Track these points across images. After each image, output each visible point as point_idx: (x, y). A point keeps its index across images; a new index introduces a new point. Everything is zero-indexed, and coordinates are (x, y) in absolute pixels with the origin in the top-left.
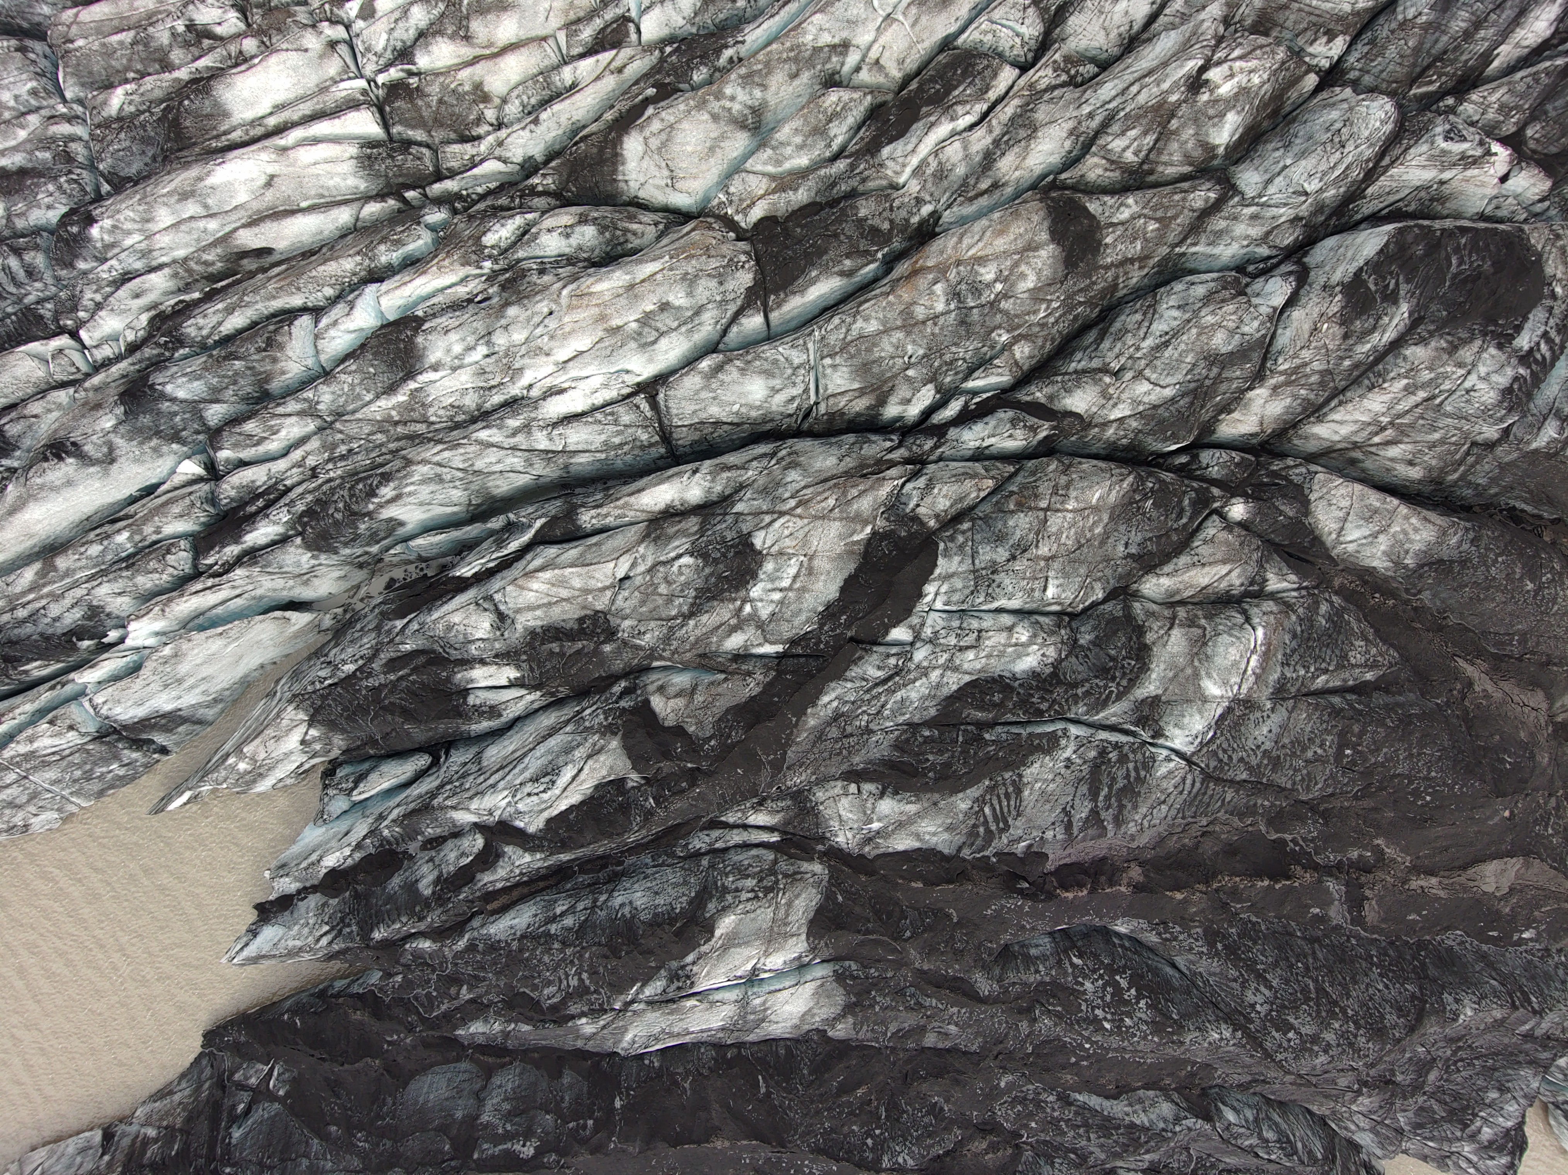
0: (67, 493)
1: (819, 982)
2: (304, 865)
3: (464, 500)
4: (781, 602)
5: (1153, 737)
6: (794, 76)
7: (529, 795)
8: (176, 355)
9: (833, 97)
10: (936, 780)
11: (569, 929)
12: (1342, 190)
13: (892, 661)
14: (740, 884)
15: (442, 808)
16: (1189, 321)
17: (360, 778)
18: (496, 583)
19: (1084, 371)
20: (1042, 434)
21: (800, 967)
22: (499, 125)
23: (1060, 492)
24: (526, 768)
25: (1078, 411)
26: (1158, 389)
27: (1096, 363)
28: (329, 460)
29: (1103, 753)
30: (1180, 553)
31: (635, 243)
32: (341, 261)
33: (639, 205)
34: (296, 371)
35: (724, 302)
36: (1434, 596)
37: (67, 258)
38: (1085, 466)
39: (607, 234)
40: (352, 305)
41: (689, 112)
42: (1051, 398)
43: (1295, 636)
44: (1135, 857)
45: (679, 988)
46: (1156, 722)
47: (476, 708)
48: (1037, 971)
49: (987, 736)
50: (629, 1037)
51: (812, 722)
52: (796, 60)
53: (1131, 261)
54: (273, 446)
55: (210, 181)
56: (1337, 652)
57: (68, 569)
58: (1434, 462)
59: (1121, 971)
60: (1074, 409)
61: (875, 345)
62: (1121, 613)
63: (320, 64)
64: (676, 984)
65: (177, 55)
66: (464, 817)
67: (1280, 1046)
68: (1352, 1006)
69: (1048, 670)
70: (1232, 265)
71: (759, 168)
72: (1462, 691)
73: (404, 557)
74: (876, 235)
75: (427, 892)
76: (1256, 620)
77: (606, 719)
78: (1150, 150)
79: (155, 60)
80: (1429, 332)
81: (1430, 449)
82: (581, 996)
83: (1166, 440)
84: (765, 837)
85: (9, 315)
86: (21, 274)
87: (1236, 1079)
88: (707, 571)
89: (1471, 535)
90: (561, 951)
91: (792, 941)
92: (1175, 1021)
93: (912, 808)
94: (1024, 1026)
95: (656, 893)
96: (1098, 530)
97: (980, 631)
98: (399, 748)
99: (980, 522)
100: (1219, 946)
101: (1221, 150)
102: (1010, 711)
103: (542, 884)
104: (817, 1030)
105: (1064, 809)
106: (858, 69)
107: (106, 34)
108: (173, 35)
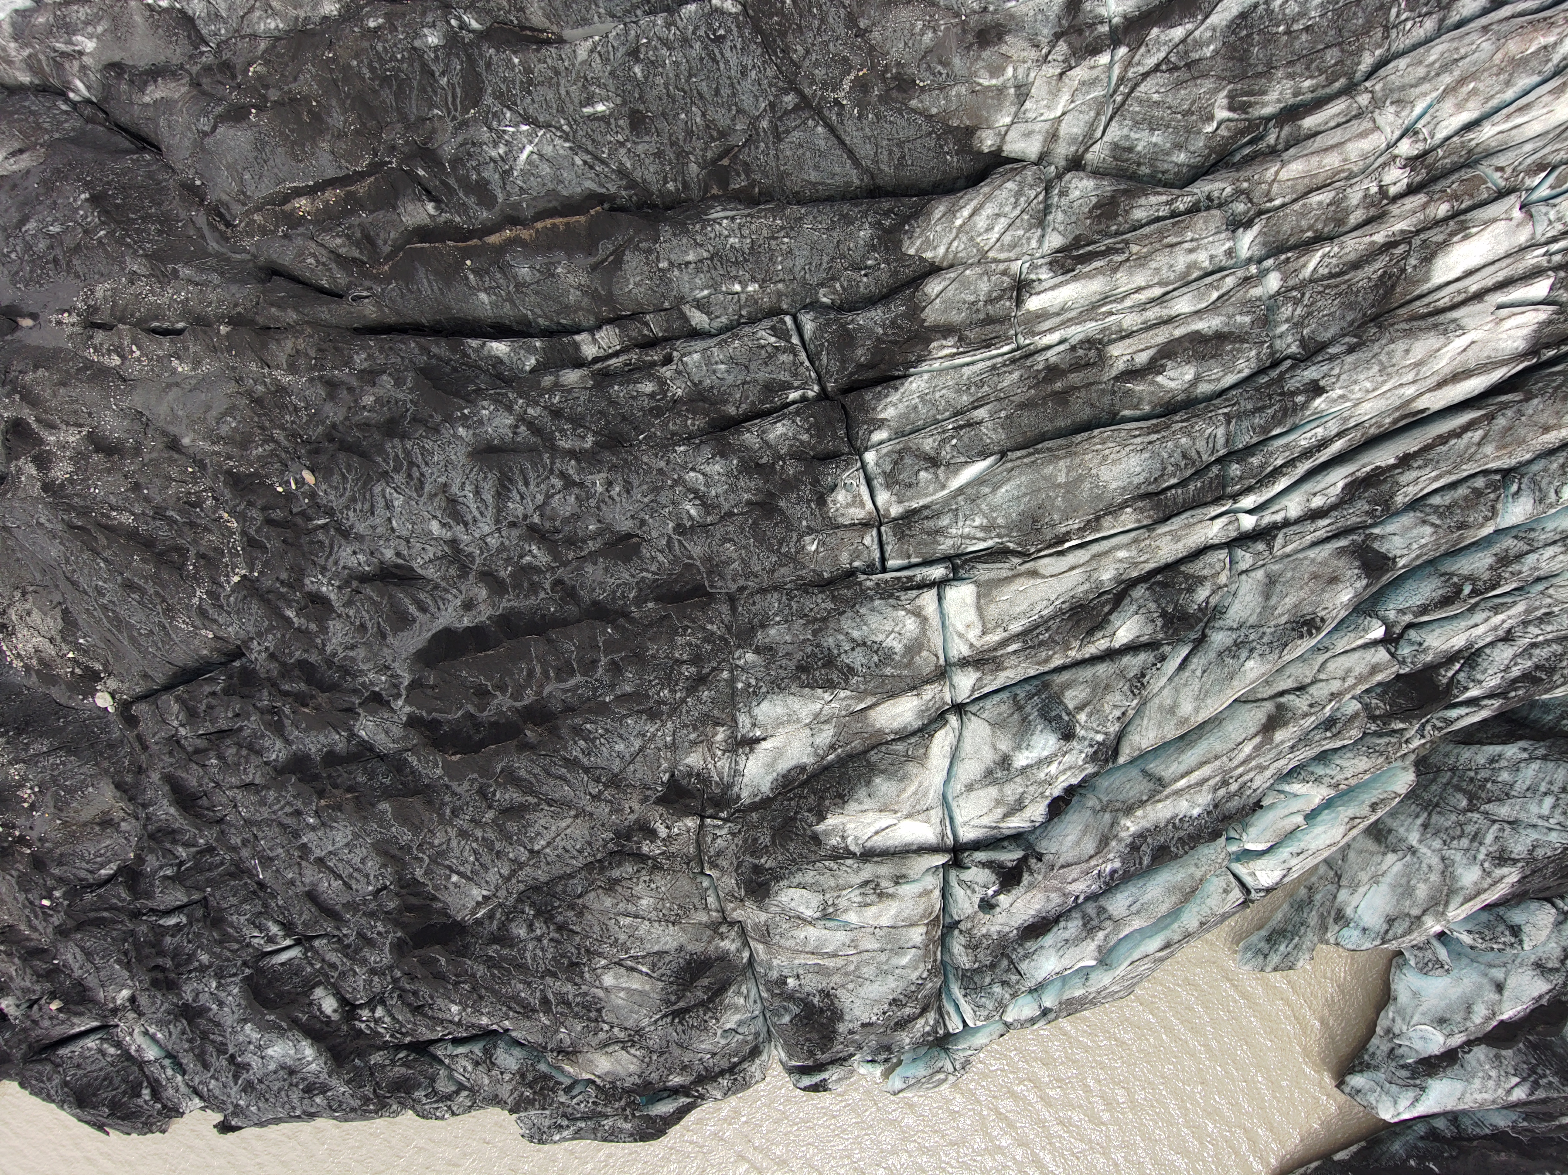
63: (1515, 232)
107: (1300, 193)
108: (1365, 196)
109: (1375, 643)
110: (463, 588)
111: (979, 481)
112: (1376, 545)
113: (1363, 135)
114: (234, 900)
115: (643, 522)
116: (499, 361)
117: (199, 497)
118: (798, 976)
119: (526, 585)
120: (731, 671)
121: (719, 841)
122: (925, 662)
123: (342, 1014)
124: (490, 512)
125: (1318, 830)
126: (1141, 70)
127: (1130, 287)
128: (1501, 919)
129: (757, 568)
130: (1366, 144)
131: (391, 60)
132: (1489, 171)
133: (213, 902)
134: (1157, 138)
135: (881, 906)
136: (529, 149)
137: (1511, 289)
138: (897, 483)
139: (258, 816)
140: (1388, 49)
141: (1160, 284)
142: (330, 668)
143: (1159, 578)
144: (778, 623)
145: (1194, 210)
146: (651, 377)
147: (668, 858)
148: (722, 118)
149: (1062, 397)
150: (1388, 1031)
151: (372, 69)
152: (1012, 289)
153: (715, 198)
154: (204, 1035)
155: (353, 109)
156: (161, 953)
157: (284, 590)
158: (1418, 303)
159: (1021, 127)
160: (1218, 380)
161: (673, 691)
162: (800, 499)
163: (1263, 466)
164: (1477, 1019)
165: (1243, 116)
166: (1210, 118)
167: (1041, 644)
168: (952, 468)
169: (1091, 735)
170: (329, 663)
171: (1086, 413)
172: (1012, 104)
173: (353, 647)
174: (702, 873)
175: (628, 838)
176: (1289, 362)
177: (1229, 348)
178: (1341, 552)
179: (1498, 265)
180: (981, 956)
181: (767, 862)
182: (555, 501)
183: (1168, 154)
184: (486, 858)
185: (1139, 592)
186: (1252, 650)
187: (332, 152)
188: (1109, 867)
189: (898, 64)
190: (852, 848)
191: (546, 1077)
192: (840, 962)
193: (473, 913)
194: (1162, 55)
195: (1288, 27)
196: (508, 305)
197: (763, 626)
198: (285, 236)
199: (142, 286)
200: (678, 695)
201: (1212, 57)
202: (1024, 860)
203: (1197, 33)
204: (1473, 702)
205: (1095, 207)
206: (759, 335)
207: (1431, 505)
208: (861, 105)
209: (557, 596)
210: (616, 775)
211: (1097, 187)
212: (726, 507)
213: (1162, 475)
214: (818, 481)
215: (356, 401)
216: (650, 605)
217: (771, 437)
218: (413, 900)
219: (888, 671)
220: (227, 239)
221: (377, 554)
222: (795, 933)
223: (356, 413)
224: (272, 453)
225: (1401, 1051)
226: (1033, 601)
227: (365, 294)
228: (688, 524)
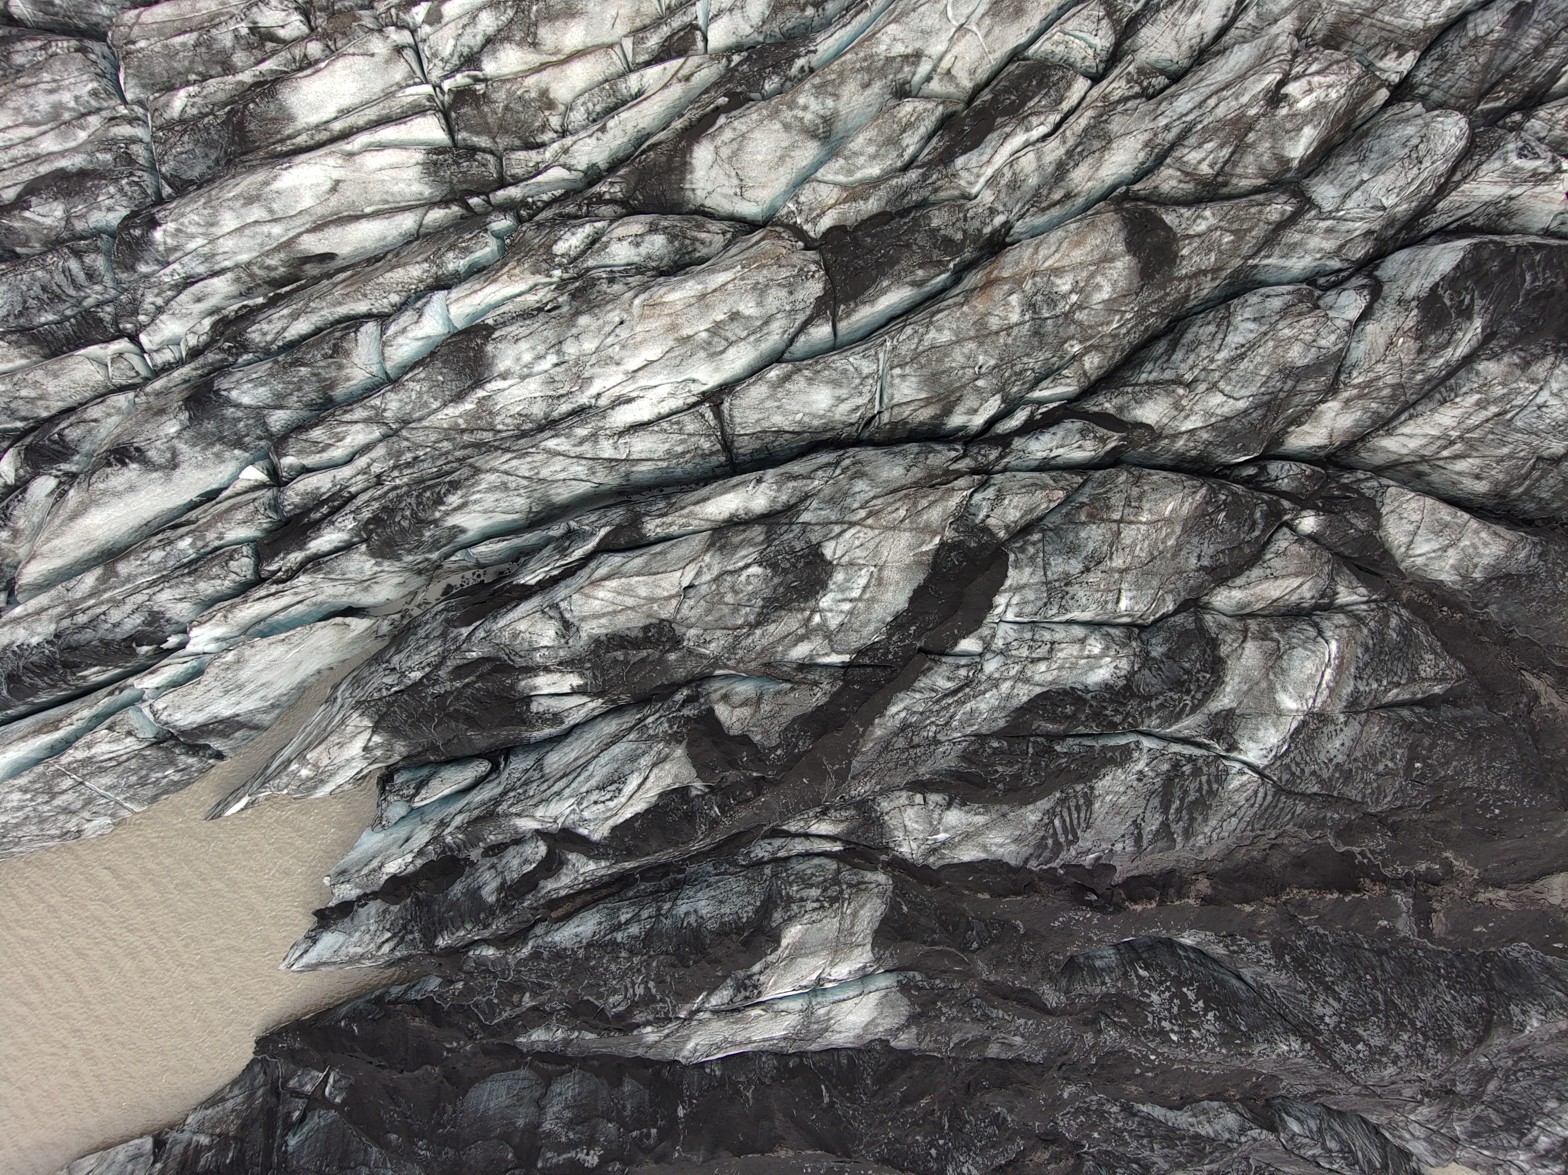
0: (129, 498)
1: (883, 993)
2: (365, 871)
3: (525, 508)
4: (851, 613)
5: (1228, 750)
6: (866, 86)
7: (596, 803)
8: (240, 360)
9: (908, 107)
10: (1006, 792)
11: (636, 938)
12: (1414, 204)
13: (963, 672)
14: (805, 893)
15: (507, 815)
16: (1265, 334)
17: (422, 784)
18: (560, 592)
19: (1156, 383)
20: (1111, 445)
21: (863, 977)
22: (563, 133)
23: (1133, 504)
24: (591, 776)
25: (1149, 422)
26: (1231, 401)
27: (1168, 375)
28: (395, 467)
29: (1176, 766)
30: (1253, 566)
31: (703, 251)
32: (408, 268)
33: (705, 214)
34: (361, 377)
35: (794, 311)
36: (1501, 609)
37: (129, 262)
38: (1155, 478)
39: (676, 244)
40: (420, 313)
41: (762, 121)
42: (1121, 409)
43: (1367, 649)
44: (1203, 869)
45: (746, 998)
46: (1231, 735)
47: (540, 716)
48: (1104, 983)
49: (1058, 748)
50: (690, 1045)
51: (879, 732)
52: (868, 70)
53: (1204, 272)
54: (338, 452)
55: (277, 185)
56: (1408, 665)
57: (129, 575)
58: (1501, 477)
59: (1188, 983)
60: (1145, 421)
61: (946, 355)
62: (1193, 626)
63: (386, 69)
64: (743, 993)
65: (239, 58)
66: (527, 824)
67: (1349, 1057)
68: (1420, 1018)
69: (1122, 683)
70: (1302, 277)
71: (830, 177)
72: (1528, 705)
73: (464, 563)
74: (949, 245)
75: (492, 899)
76: (1328, 634)
77: (671, 727)
78: (1225, 163)
79: (217, 63)
80: (1502, 347)
81: (1498, 463)
82: (647, 1005)
83: (1236, 451)
84: (828, 846)
85: (68, 318)
86: (81, 277)
87: (1301, 1090)
88: (776, 580)
89: (1539, 549)
90: (629, 959)
91: (857, 951)
92: (1244, 1033)
93: (980, 820)
94: (1089, 1038)
95: (721, 902)
96: (1171, 542)
97: (1053, 643)
98: (459, 754)
99: (1051, 534)
100: (1287, 958)
101: (1295, 164)
102: (1083, 723)
103: (604, 892)
104: (880, 1040)
105: (1135, 822)
106: (928, 79)
108: (237, 38)
141: (29, 123)
160: (84, 216)
163: (133, 302)
177: (89, 184)
213: (28, 309)
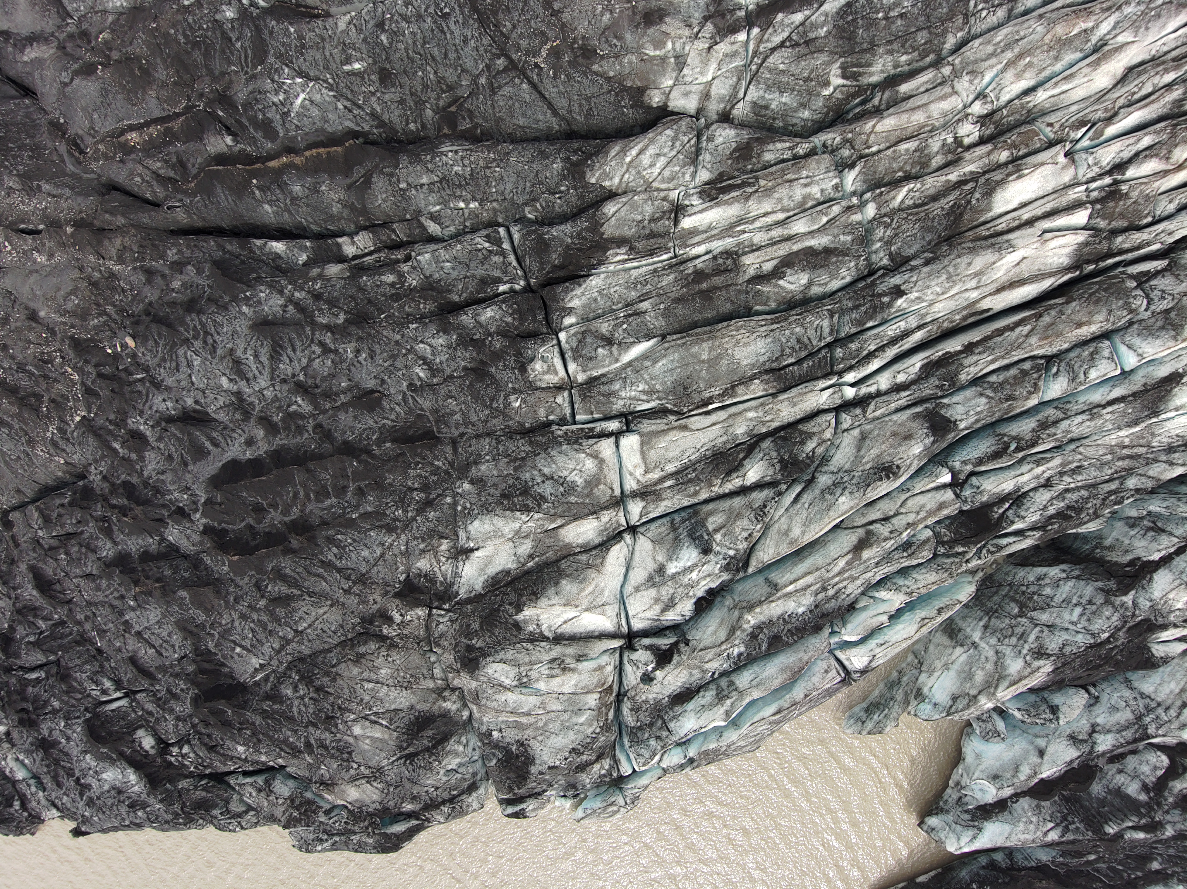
63: (1060, 173)
75: (1141, 797)
107: (892, 142)
108: (943, 145)
109: (944, 486)
110: (246, 429)
111: (644, 357)
112: (943, 412)
113: (943, 98)
114: (78, 662)
115: (383, 382)
116: (278, 256)
117: (50, 356)
118: (501, 730)
119: (293, 427)
120: (454, 498)
121: (441, 626)
122: (602, 493)
123: (157, 750)
124: (267, 372)
125: (900, 627)
126: (770, 45)
127: (759, 212)
128: (1045, 700)
129: (474, 419)
130: (946, 105)
131: (199, 29)
132: (1043, 126)
133: (63, 663)
134: (786, 98)
135: (564, 677)
136: (302, 96)
137: (1056, 217)
138: (580, 356)
139: (95, 599)
140: (969, 32)
141: (783, 210)
142: (146, 488)
143: (782, 433)
144: (488, 461)
145: (812, 153)
146: (393, 271)
147: (402, 639)
148: (450, 75)
149: (707, 295)
150: (958, 784)
151: (186, 36)
152: (671, 212)
153: (446, 136)
154: (57, 762)
155: (173, 66)
156: (25, 699)
157: (112, 428)
158: (982, 228)
159: (682, 88)
160: (826, 284)
161: (406, 511)
162: (506, 367)
163: (859, 350)
164: (1022, 777)
165: (855, 83)
166: (827, 84)
167: (690, 481)
168: (623, 346)
169: (725, 550)
170: (146, 484)
171: (727, 308)
172: (673, 70)
173: (163, 472)
174: (431, 650)
175: (371, 623)
176: (882, 272)
177: (834, 260)
178: (917, 416)
179: (1046, 199)
180: (642, 717)
181: (476, 642)
182: (316, 364)
183: (795, 111)
184: (261, 636)
185: (767, 444)
186: (844, 489)
187: (158, 98)
188: (736, 651)
189: (584, 37)
190: (546, 633)
191: (310, 802)
192: (532, 720)
193: (253, 676)
194: (786, 34)
195: (886, 14)
196: (286, 214)
197: (476, 463)
198: (121, 161)
199: (16, 198)
200: (410, 514)
201: (826, 37)
202: (676, 644)
203: (813, 18)
204: (1019, 533)
205: (735, 150)
206: (476, 241)
207: (989, 382)
208: (556, 68)
209: (317, 437)
210: (364, 575)
211: (738, 135)
212: (448, 371)
213: (782, 356)
214: (521, 354)
215: (167, 285)
216: (388, 445)
217: (483, 318)
218: (206, 666)
219: (573, 499)
220: (80, 163)
221: (181, 402)
222: (498, 697)
223: (167, 294)
224: (105, 324)
225: (966, 799)
226: (683, 448)
227: (177, 204)
228: (419, 384)
